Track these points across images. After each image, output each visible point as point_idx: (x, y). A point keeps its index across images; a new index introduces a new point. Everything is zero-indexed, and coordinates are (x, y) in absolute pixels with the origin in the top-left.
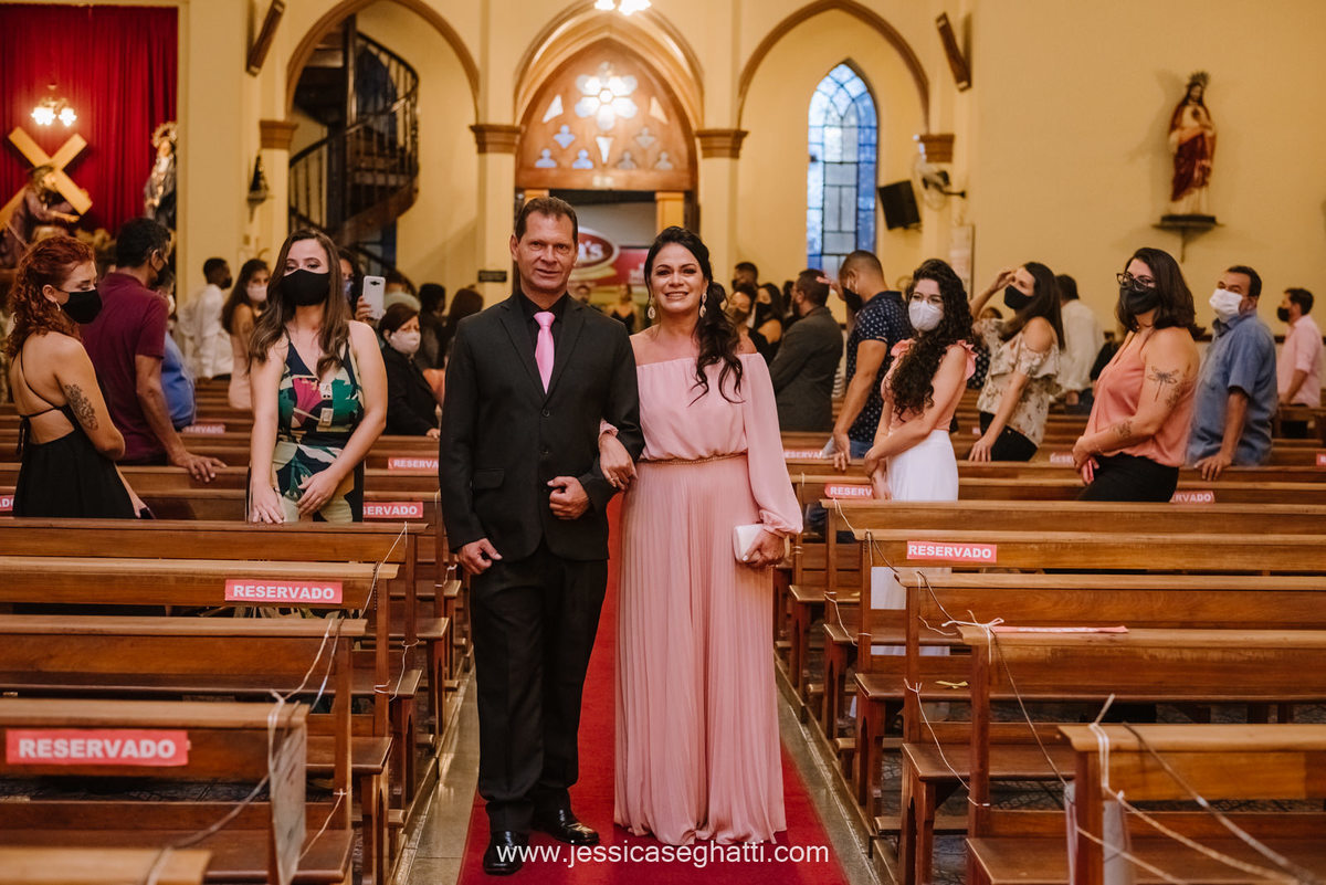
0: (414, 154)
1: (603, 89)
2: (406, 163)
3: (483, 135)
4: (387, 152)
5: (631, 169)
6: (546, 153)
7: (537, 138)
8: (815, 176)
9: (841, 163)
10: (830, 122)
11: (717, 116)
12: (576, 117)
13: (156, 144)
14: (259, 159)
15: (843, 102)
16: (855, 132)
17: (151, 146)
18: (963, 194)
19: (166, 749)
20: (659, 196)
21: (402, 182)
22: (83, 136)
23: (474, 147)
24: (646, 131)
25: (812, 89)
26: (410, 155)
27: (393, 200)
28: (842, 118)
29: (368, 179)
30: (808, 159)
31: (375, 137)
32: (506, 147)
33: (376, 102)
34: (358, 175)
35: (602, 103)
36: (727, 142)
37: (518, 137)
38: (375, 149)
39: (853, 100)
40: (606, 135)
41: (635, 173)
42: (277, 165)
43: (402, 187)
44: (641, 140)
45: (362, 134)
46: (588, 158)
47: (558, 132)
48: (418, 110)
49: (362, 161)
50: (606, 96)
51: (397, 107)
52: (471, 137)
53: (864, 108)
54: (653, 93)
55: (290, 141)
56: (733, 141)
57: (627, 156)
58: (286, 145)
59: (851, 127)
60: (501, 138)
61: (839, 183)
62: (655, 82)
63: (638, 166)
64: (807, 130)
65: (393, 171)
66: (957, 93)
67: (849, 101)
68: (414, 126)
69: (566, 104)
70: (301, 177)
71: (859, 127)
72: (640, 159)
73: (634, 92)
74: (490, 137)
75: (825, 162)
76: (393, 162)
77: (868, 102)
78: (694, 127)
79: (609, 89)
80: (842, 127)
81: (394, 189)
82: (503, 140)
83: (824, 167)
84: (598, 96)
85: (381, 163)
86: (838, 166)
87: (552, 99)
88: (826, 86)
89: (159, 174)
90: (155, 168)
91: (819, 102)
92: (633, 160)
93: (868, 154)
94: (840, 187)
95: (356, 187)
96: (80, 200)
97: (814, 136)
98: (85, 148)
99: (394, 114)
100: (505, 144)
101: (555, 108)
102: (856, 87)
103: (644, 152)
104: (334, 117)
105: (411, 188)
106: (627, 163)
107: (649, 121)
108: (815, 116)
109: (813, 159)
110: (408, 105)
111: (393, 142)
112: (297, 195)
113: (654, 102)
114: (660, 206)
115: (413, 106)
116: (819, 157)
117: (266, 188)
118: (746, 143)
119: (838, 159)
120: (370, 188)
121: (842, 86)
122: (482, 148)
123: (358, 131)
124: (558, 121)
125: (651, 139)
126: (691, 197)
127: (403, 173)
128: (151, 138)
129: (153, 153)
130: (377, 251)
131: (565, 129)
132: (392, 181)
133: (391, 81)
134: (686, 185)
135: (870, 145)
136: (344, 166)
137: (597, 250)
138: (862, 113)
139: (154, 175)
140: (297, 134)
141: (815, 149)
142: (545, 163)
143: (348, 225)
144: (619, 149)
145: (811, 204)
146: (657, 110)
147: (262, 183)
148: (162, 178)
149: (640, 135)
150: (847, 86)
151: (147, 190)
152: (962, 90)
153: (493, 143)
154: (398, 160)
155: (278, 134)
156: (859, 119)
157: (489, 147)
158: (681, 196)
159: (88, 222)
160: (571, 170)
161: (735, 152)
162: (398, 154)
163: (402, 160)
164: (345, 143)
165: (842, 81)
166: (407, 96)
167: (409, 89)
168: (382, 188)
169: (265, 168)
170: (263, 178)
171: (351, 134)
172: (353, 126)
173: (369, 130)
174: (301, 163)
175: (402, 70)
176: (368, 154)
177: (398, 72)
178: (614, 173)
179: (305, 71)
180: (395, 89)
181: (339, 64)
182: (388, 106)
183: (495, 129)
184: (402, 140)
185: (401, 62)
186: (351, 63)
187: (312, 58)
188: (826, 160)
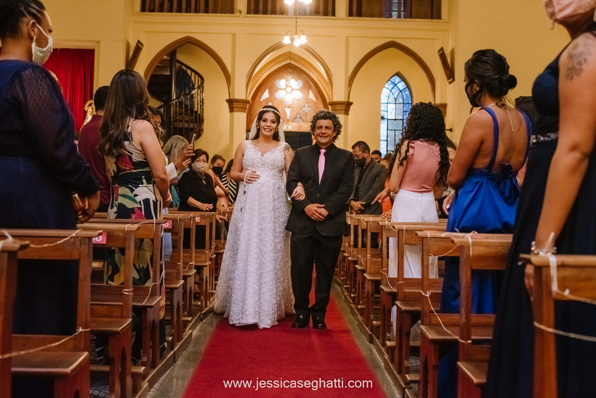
0: (201, 114)
1: (287, 86)
2: (198, 118)
3: (233, 104)
4: (189, 113)
5: (300, 122)
8: (383, 125)
9: (395, 120)
10: (390, 101)
11: (339, 95)
12: (275, 98)
13: (86, 110)
15: (396, 92)
16: (401, 106)
17: (84, 110)
18: (451, 130)
21: (196, 127)
23: (228, 109)
24: (307, 105)
25: (382, 87)
26: (200, 115)
28: (396, 99)
29: (181, 126)
30: (380, 117)
31: (184, 106)
32: (243, 109)
33: (185, 91)
34: (176, 123)
35: (287, 92)
36: (343, 107)
37: (248, 105)
38: (184, 111)
39: (401, 91)
40: (289, 107)
41: (302, 124)
43: (195, 128)
44: (304, 109)
45: (178, 104)
48: (204, 94)
49: (177, 116)
50: (289, 89)
51: (193, 92)
52: (227, 105)
53: (406, 95)
54: (310, 88)
56: (346, 107)
57: (298, 116)
59: (400, 103)
60: (240, 105)
61: (394, 128)
62: (311, 83)
63: (303, 121)
64: (380, 105)
65: (192, 122)
66: (448, 84)
67: (399, 92)
68: (202, 101)
69: (271, 93)
71: (404, 104)
72: (304, 118)
73: (301, 88)
74: (235, 105)
75: (388, 119)
76: (192, 117)
77: (407, 92)
78: (328, 101)
79: (290, 86)
80: (396, 103)
81: (192, 129)
82: (242, 106)
83: (388, 122)
84: (285, 89)
85: (187, 118)
86: (394, 121)
87: (265, 91)
88: (387, 86)
90: (86, 120)
91: (385, 92)
92: (300, 118)
94: (395, 130)
95: (175, 129)
97: (383, 107)
99: (192, 97)
100: (242, 108)
101: (266, 95)
102: (402, 85)
103: (306, 114)
104: (166, 98)
105: (200, 129)
106: (298, 119)
107: (308, 101)
108: (384, 99)
109: (383, 118)
110: (199, 91)
111: (192, 109)
113: (310, 91)
115: (202, 92)
116: (386, 117)
118: (352, 107)
119: (394, 118)
121: (396, 85)
122: (232, 110)
123: (176, 102)
124: (267, 101)
125: (309, 109)
127: (196, 122)
128: (84, 107)
129: (85, 112)
132: (191, 126)
133: (192, 82)
136: (170, 118)
138: (405, 97)
141: (383, 114)
144: (295, 114)
145: (382, 139)
146: (311, 96)
149: (304, 107)
150: (398, 85)
152: (450, 83)
153: (237, 108)
154: (194, 116)
156: (403, 100)
157: (235, 109)
161: (347, 112)
162: (194, 113)
163: (196, 116)
164: (171, 108)
165: (396, 82)
166: (199, 87)
167: (200, 84)
168: (187, 129)
171: (173, 104)
172: (174, 100)
173: (181, 103)
175: (197, 76)
176: (181, 114)
177: (195, 78)
178: (292, 124)
179: (152, 76)
180: (194, 86)
181: (169, 74)
182: (190, 92)
183: (238, 101)
184: (196, 109)
185: (196, 73)
186: (174, 73)
187: (155, 71)
188: (389, 118)
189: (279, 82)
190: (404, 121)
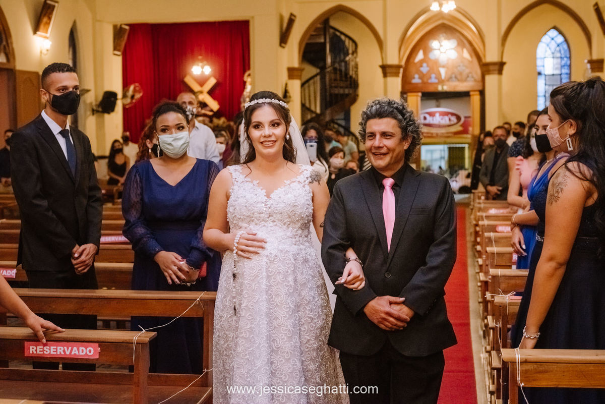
0: (356, 79)
1: (441, 46)
2: (353, 84)
3: (386, 70)
4: (344, 79)
5: (455, 81)
6: (416, 76)
7: (412, 69)
8: (541, 82)
9: (553, 75)
10: (547, 56)
11: (491, 56)
12: (429, 59)
13: (245, 80)
14: (286, 84)
15: (553, 45)
16: (559, 60)
19: (90, 351)
20: (471, 93)
21: (351, 92)
22: (215, 77)
23: (382, 75)
24: (461, 64)
25: (540, 41)
26: (354, 80)
27: (347, 100)
28: (553, 53)
29: (336, 91)
30: (536, 74)
31: (338, 72)
33: (340, 58)
34: (331, 90)
35: (441, 53)
36: (496, 67)
37: (402, 69)
38: (339, 78)
39: (558, 45)
40: (443, 67)
41: (458, 84)
42: (295, 87)
43: (351, 94)
44: (459, 68)
45: (333, 71)
46: (436, 78)
47: (421, 66)
48: (358, 60)
49: (333, 83)
50: (442, 49)
51: (347, 59)
52: (380, 71)
53: (564, 49)
54: (464, 47)
55: (301, 76)
56: (500, 66)
57: (453, 76)
58: (299, 77)
59: (557, 58)
60: (394, 70)
61: (552, 83)
62: (465, 42)
63: (459, 80)
64: (536, 60)
65: (347, 87)
66: (604, 39)
67: (556, 45)
68: (356, 66)
69: (425, 54)
70: (307, 91)
71: (561, 58)
72: (459, 77)
73: (455, 47)
74: (388, 70)
75: (545, 75)
76: (347, 83)
77: (565, 46)
78: (484, 61)
79: (443, 46)
80: (553, 57)
81: (347, 95)
83: (545, 78)
84: (439, 49)
85: (342, 84)
86: (551, 77)
87: (418, 51)
88: (546, 39)
89: (247, 93)
90: (245, 90)
91: (541, 47)
92: (456, 77)
93: (565, 70)
95: (331, 95)
96: (214, 105)
97: (539, 63)
98: (217, 83)
99: (347, 64)
100: (396, 73)
101: (420, 56)
102: (560, 39)
103: (461, 74)
104: (321, 64)
105: (355, 94)
107: (463, 60)
108: (540, 53)
109: (540, 74)
110: (353, 56)
111: (347, 74)
112: (305, 100)
113: (465, 51)
114: (472, 97)
115: (356, 58)
116: (543, 73)
117: (290, 97)
118: (506, 68)
119: (552, 74)
120: (336, 95)
121: (553, 39)
122: (385, 75)
123: (330, 70)
124: (422, 62)
125: (465, 68)
126: (482, 93)
127: (351, 87)
128: (243, 77)
129: (245, 83)
130: (343, 123)
131: (425, 65)
132: (347, 91)
133: (346, 46)
134: (480, 88)
135: (567, 65)
136: (325, 86)
137: (454, 119)
138: (562, 52)
139: (245, 93)
140: (304, 73)
141: (539, 69)
142: (416, 80)
143: (328, 112)
144: (450, 73)
145: (539, 94)
146: (466, 54)
147: (288, 94)
148: (248, 94)
149: (459, 66)
150: (555, 39)
151: (242, 100)
153: (390, 73)
154: (349, 82)
155: (296, 73)
156: (561, 54)
157: (388, 75)
158: (478, 93)
159: (218, 114)
160: (428, 83)
161: (500, 72)
162: (349, 79)
163: (351, 81)
164: (326, 74)
165: (553, 36)
166: (353, 54)
167: (353, 50)
168: (342, 95)
169: (289, 89)
170: (288, 93)
171: (328, 72)
172: (329, 67)
173: (335, 69)
174: (306, 85)
175: (351, 42)
176: (335, 80)
177: (349, 43)
178: (447, 83)
179: (308, 45)
180: (348, 50)
181: (322, 40)
182: (345, 58)
183: (391, 66)
184: (351, 73)
185: (350, 38)
186: (328, 40)
187: (310, 39)
188: (546, 73)
189: (432, 43)
190: (563, 76)
